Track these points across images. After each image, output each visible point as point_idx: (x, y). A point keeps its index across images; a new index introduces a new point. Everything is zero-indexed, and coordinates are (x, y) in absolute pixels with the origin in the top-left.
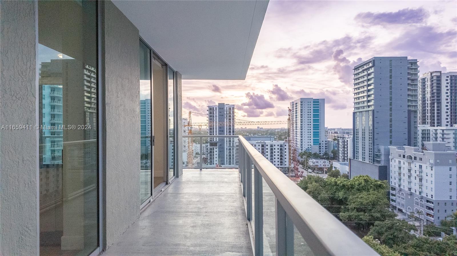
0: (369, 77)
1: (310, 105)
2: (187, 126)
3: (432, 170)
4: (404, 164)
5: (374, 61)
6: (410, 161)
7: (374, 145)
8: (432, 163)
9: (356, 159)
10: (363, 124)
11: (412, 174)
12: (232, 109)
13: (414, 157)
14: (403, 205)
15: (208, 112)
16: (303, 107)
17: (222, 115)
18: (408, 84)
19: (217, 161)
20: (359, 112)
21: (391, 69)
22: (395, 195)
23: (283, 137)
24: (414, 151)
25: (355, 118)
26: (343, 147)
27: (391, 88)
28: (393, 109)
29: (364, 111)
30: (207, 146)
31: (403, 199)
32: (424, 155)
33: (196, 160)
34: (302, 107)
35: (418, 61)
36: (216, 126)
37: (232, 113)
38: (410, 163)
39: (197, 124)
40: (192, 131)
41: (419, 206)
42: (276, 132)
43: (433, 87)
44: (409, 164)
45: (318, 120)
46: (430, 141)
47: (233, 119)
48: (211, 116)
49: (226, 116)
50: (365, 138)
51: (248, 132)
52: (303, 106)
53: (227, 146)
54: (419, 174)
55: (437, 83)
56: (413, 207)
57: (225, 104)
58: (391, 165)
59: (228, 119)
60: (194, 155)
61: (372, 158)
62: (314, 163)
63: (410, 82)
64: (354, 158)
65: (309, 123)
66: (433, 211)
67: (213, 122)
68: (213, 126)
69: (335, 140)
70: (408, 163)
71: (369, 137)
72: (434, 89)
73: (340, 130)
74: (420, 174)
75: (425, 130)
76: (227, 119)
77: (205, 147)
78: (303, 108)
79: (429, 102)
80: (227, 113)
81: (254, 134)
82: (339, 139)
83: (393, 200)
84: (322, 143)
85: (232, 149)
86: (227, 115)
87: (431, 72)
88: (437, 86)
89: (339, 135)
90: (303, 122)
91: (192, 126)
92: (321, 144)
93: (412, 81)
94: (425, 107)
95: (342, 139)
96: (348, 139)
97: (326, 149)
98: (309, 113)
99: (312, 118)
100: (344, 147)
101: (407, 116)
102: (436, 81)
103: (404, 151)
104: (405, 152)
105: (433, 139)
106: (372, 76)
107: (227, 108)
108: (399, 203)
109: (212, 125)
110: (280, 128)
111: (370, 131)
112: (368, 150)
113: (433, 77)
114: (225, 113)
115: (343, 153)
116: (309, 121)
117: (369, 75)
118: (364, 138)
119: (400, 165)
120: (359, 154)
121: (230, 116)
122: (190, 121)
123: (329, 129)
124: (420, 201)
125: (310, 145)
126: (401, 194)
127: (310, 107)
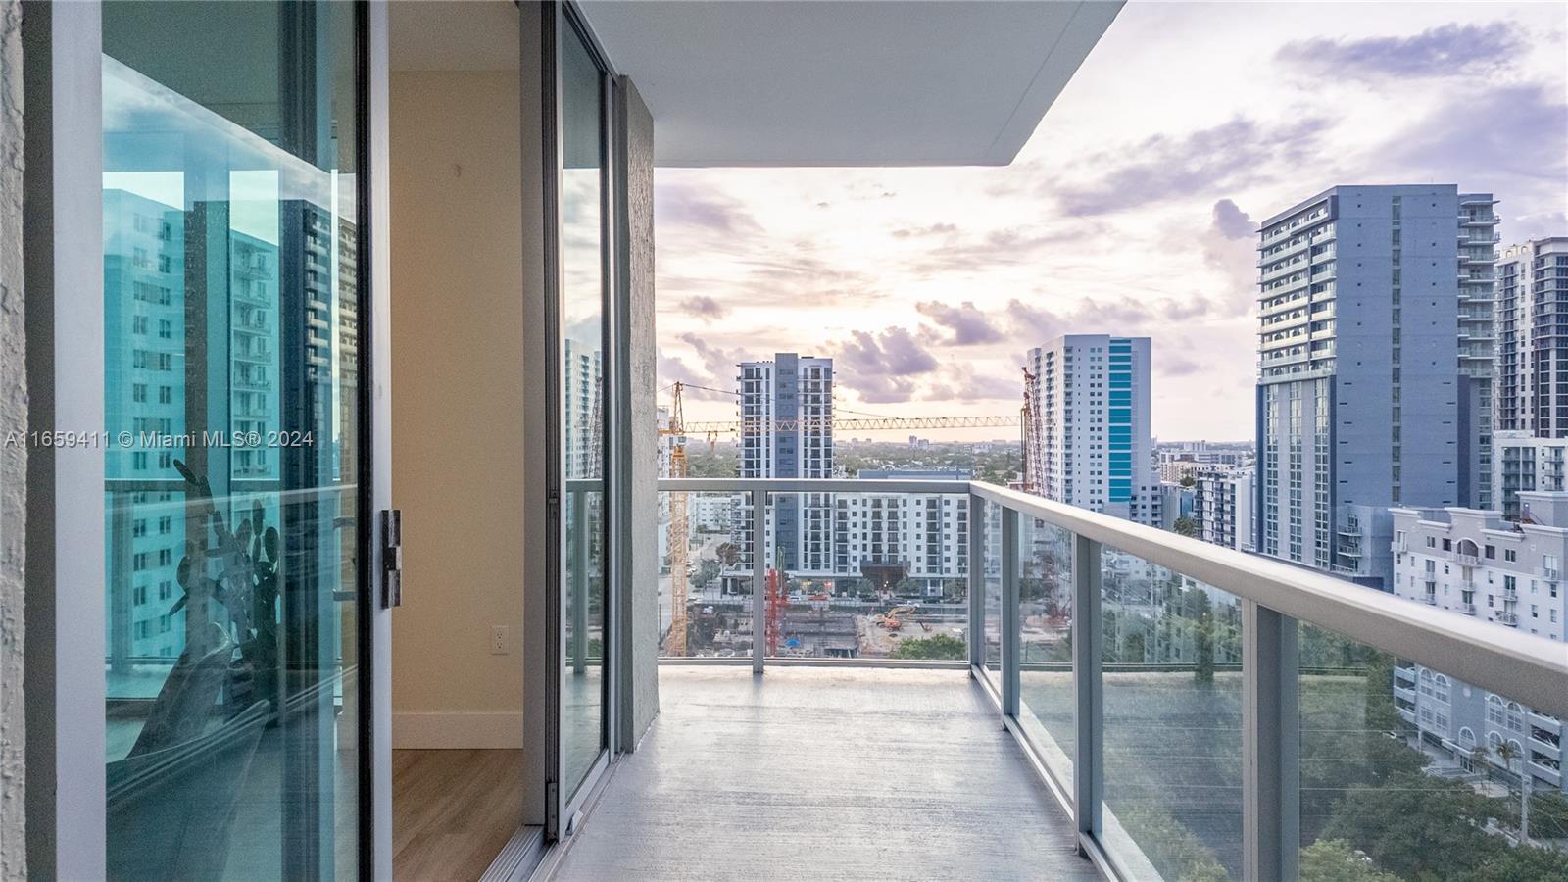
0: (1317, 259)
1: (1100, 359)
2: (666, 432)
3: (1554, 594)
4: (1447, 572)
5: (1337, 203)
6: (1470, 560)
7: (1333, 503)
8: (1556, 569)
10: (1294, 426)
11: (1477, 608)
12: (822, 373)
13: (1484, 547)
14: (1442, 721)
15: (738, 386)
16: (1075, 368)
17: (790, 397)
18: (1461, 284)
19: (773, 555)
20: (1280, 384)
21: (1397, 227)
22: (1411, 685)
23: (1000, 473)
24: (1486, 524)
25: (1266, 405)
26: (1216, 509)
27: (1396, 296)
28: (1403, 372)
29: (1296, 381)
30: (737, 504)
31: (1444, 698)
32: (1523, 539)
33: (697, 553)
34: (1071, 367)
35: (1494, 200)
36: (768, 434)
37: (822, 387)
38: (1471, 569)
39: (703, 426)
40: (684, 453)
41: (1504, 725)
42: (974, 455)
43: (1542, 295)
44: (1468, 571)
45: (1128, 412)
46: (1534, 490)
47: (828, 410)
48: (749, 400)
49: (802, 398)
50: (1299, 476)
51: (875, 455)
52: (1075, 363)
53: (805, 506)
54: (1506, 609)
55: (1558, 281)
56: (1480, 728)
57: (799, 357)
58: (1398, 574)
59: (809, 409)
60: (691, 533)
61: (1328, 550)
62: (1113, 567)
63: (1465, 275)
64: (1261, 547)
65: (1096, 425)
66: (1558, 747)
67: (758, 418)
68: (758, 434)
69: (1186, 483)
70: (1464, 568)
71: (1317, 475)
72: (1546, 301)
73: (1201, 448)
74: (1509, 610)
75: (1517, 449)
76: (806, 408)
77: (729, 506)
78: (1075, 372)
79: (1529, 349)
80: (805, 387)
81: (899, 461)
82: (1202, 482)
83: (1403, 703)
84: (1141, 493)
85: (822, 514)
86: (806, 396)
87: (1535, 242)
88: (1558, 292)
89: (1198, 465)
90: (1075, 420)
91: (685, 435)
92: (1139, 498)
93: (1473, 271)
94: (1513, 367)
95: (1213, 480)
96: (1237, 482)
97: (1155, 515)
98: (1096, 390)
99: (1106, 407)
100: (1221, 510)
101: (1456, 399)
102: (1555, 273)
103: (1446, 525)
104: (1450, 528)
105: (1547, 480)
106: (1329, 253)
107: (805, 369)
108: (1427, 715)
109: (752, 429)
110: (991, 440)
111: (1322, 453)
112: (1313, 521)
113: (1543, 261)
114: (801, 387)
115: (1217, 530)
116: (1096, 416)
117: (1316, 250)
118: (1296, 478)
119: (1433, 577)
120: (1279, 535)
121: (816, 399)
122: (678, 415)
123: (1161, 447)
124: (1506, 706)
125: (1100, 501)
126: (1434, 679)
127: (1100, 368)
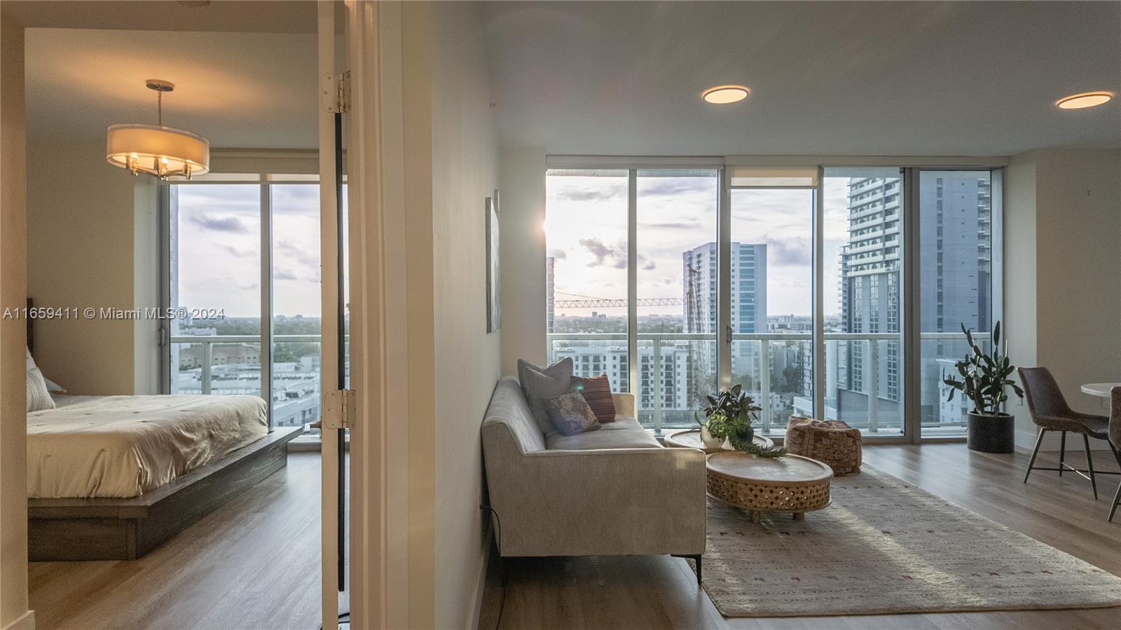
0: (889, 193)
9: (856, 389)
10: (873, 304)
20: (862, 276)
25: (853, 290)
27: (940, 218)
28: (944, 268)
29: (874, 275)
45: (752, 295)
58: (943, 403)
61: (897, 387)
64: (850, 386)
73: (791, 320)
97: (770, 366)
99: (737, 292)
101: (978, 287)
106: (896, 190)
111: (892, 323)
112: (886, 368)
117: (888, 187)
120: (863, 378)
123: (771, 319)
